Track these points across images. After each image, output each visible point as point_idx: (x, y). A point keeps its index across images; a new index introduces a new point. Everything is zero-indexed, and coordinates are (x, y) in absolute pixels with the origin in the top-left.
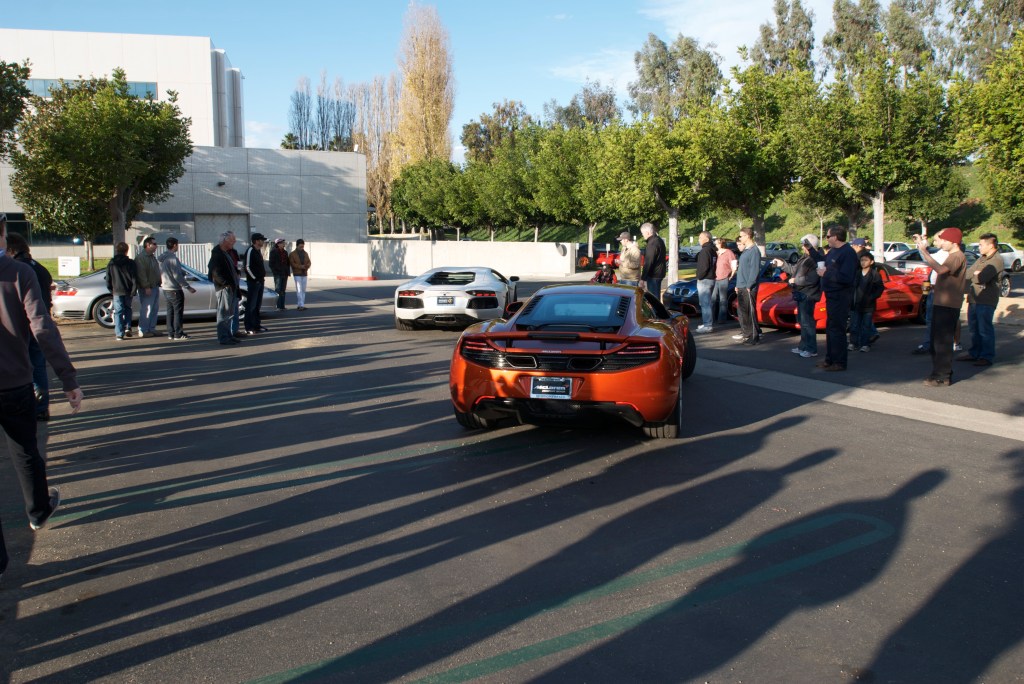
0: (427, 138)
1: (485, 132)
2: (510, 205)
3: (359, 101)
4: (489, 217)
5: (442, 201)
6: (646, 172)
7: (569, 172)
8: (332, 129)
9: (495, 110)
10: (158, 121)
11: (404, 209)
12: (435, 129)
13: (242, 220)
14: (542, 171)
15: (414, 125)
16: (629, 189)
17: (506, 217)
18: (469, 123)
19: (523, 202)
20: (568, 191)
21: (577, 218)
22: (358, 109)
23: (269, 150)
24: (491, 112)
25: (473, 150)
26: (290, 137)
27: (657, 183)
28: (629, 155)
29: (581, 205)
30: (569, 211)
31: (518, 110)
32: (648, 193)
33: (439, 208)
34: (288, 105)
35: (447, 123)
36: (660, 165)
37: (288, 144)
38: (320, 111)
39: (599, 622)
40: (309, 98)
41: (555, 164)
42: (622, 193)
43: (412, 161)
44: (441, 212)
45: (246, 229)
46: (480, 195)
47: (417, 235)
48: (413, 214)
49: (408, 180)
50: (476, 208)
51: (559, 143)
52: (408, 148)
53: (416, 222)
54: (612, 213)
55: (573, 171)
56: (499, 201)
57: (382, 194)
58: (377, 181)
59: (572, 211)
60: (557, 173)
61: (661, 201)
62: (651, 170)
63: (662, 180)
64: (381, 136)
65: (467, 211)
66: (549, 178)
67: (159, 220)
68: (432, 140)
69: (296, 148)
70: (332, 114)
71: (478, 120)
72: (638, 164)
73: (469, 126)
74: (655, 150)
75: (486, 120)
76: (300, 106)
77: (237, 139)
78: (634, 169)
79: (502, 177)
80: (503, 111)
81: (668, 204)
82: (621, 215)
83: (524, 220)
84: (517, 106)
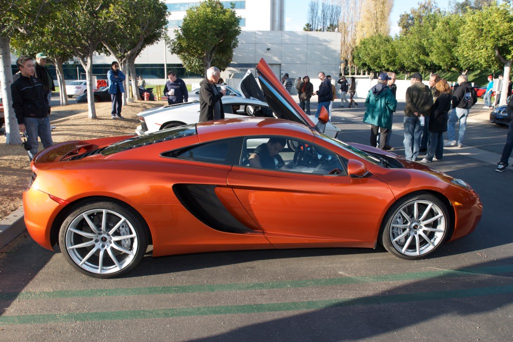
0: (377, 23)
1: (412, 19)
2: (416, 60)
3: (343, 4)
4: (405, 67)
5: (380, 57)
6: (491, 38)
7: (452, 40)
8: (328, 20)
9: (419, 6)
10: (224, 18)
11: (359, 62)
12: (382, 18)
13: (278, 66)
14: (436, 40)
15: (370, 16)
16: (479, 49)
17: (414, 67)
18: (403, 14)
19: (423, 58)
20: (450, 51)
21: (455, 67)
22: (342, 9)
23: (292, 32)
24: (417, 7)
25: (405, 29)
26: (308, 25)
27: (497, 44)
28: (480, 28)
29: (458, 60)
30: (449, 63)
31: (432, 5)
32: (491, 51)
33: (378, 61)
34: (308, 9)
35: (389, 15)
36: (500, 34)
37: (306, 28)
38: (323, 11)
39: (314, 300)
40: (318, 4)
41: (445, 35)
42: (474, 52)
43: (367, 36)
44: (379, 63)
45: (279, 71)
46: (399, 54)
47: (368, 76)
48: (364, 65)
49: (362, 46)
50: (397, 61)
51: (447, 23)
52: (365, 29)
53: (366, 68)
54: (476, 64)
55: (455, 40)
56: (410, 57)
57: (352, 54)
58: (349, 47)
59: (452, 63)
60: (444, 41)
61: (500, 56)
62: (493, 37)
63: (501, 43)
64: (354, 22)
65: (392, 63)
66: (439, 44)
67: (239, 67)
68: (379, 24)
69: (310, 30)
70: (329, 12)
71: (409, 12)
72: (485, 33)
73: (403, 16)
74: (498, 24)
75: (413, 12)
76: (313, 9)
77: (281, 27)
78: (482, 37)
79: (412, 44)
80: (424, 6)
81: (505, 58)
82: (482, 65)
83: (424, 69)
84: (432, 3)
